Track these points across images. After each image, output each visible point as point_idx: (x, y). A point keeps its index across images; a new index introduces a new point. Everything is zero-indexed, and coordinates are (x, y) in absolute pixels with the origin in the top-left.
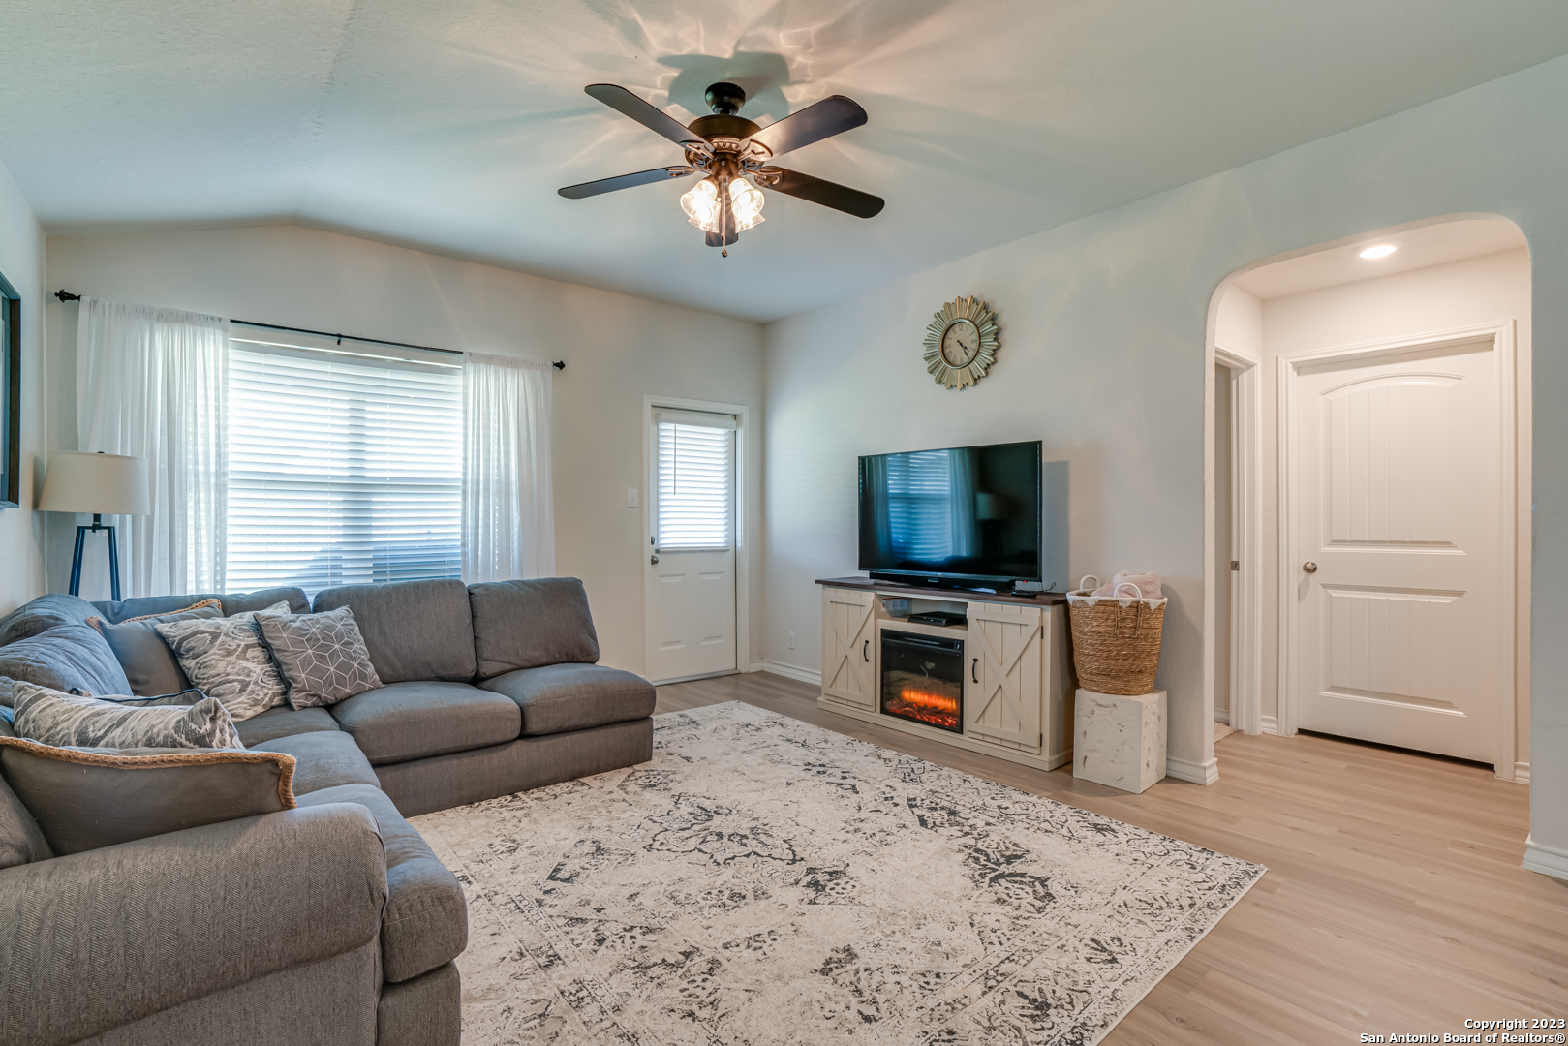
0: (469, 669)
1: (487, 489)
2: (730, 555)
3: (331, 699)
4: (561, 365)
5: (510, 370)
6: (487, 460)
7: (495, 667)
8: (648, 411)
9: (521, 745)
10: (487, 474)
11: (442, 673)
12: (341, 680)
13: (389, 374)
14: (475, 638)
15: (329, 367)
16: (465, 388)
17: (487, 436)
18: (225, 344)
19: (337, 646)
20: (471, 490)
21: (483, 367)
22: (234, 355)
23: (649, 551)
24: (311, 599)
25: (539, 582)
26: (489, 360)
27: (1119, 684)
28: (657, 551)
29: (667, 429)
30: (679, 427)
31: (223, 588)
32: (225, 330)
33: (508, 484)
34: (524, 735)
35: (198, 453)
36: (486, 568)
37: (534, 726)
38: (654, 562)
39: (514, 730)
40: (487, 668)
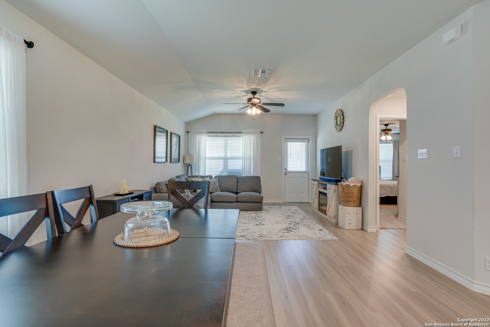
0: (235, 191)
1: (247, 158)
2: (307, 173)
3: (212, 192)
4: (262, 132)
5: (251, 135)
6: (247, 153)
7: (240, 191)
8: (283, 139)
9: (237, 203)
10: (247, 156)
11: (231, 191)
12: (213, 189)
13: (230, 138)
14: (237, 186)
15: (221, 138)
16: (243, 139)
17: (247, 148)
18: (206, 136)
19: (213, 184)
20: (244, 158)
21: (246, 135)
22: (207, 138)
23: (284, 172)
24: (213, 177)
25: (250, 176)
26: (247, 133)
27: (345, 204)
28: (287, 172)
29: (289, 144)
30: (292, 143)
31: (205, 174)
32: (206, 134)
33: (251, 157)
34: (237, 202)
35: (202, 154)
36: (247, 174)
37: (238, 200)
38: (285, 174)
39: (235, 200)
40: (238, 191)
